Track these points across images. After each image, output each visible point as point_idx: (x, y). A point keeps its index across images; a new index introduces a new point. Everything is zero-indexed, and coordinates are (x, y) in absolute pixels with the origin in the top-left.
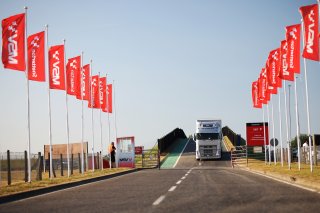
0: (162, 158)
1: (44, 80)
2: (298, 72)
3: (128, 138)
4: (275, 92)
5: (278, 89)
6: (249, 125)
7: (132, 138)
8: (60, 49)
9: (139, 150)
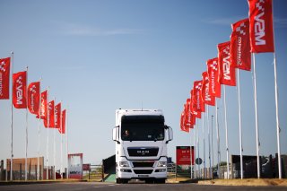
0: (105, 175)
1: (8, 98)
2: (219, 96)
3: (78, 155)
4: (199, 116)
5: (203, 113)
6: (178, 148)
7: (81, 155)
8: (24, 75)
9: (87, 167)
